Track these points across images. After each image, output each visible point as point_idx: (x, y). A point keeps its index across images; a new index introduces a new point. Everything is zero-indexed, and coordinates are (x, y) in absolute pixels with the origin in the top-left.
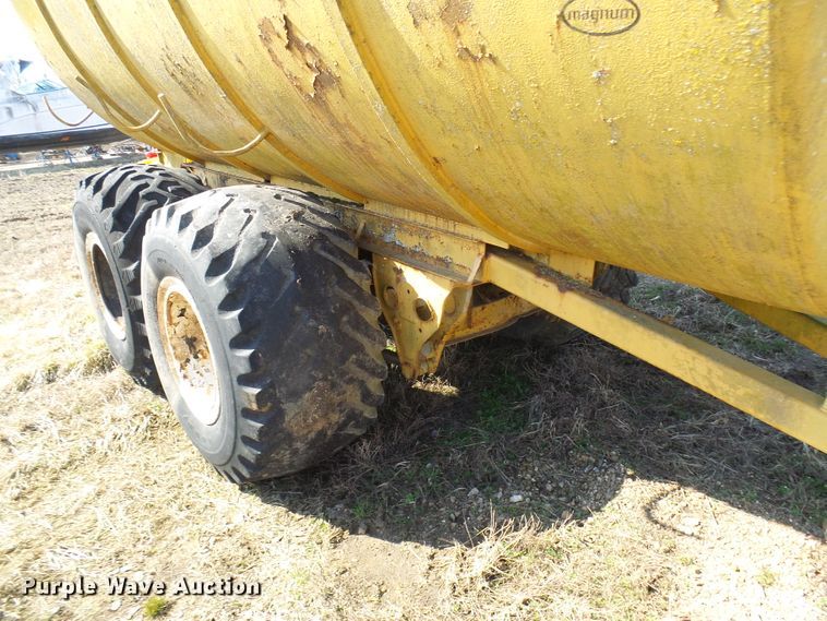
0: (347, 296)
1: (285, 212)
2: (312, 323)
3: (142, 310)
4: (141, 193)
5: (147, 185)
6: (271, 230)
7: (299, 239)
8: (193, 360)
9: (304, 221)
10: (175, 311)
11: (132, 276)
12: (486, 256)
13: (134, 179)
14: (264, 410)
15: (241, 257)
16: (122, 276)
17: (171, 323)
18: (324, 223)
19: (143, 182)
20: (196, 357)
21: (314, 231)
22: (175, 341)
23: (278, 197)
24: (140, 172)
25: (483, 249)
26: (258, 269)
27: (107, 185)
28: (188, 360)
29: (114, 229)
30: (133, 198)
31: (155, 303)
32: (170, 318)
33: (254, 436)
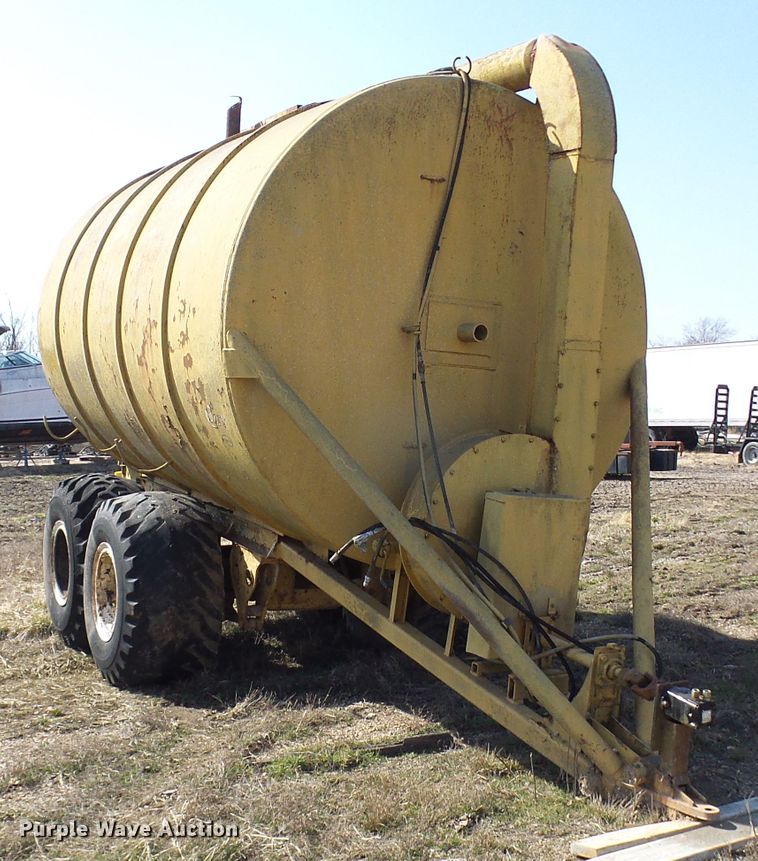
0: (200, 560)
1: (175, 508)
2: (173, 570)
3: (83, 575)
4: (99, 494)
5: (104, 489)
6: (163, 516)
7: (178, 523)
8: (108, 606)
9: (186, 515)
10: (103, 570)
11: (81, 549)
12: (279, 542)
13: (97, 484)
14: (138, 617)
15: (141, 528)
16: (75, 549)
17: (99, 577)
18: (199, 517)
19: (102, 486)
20: (111, 605)
21: (189, 520)
22: (100, 590)
23: (175, 500)
24: (102, 479)
25: (277, 538)
26: (149, 536)
27: (78, 486)
28: (105, 606)
29: (77, 516)
30: (93, 498)
31: (92, 563)
32: (99, 574)
33: (130, 634)
